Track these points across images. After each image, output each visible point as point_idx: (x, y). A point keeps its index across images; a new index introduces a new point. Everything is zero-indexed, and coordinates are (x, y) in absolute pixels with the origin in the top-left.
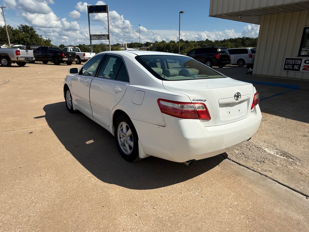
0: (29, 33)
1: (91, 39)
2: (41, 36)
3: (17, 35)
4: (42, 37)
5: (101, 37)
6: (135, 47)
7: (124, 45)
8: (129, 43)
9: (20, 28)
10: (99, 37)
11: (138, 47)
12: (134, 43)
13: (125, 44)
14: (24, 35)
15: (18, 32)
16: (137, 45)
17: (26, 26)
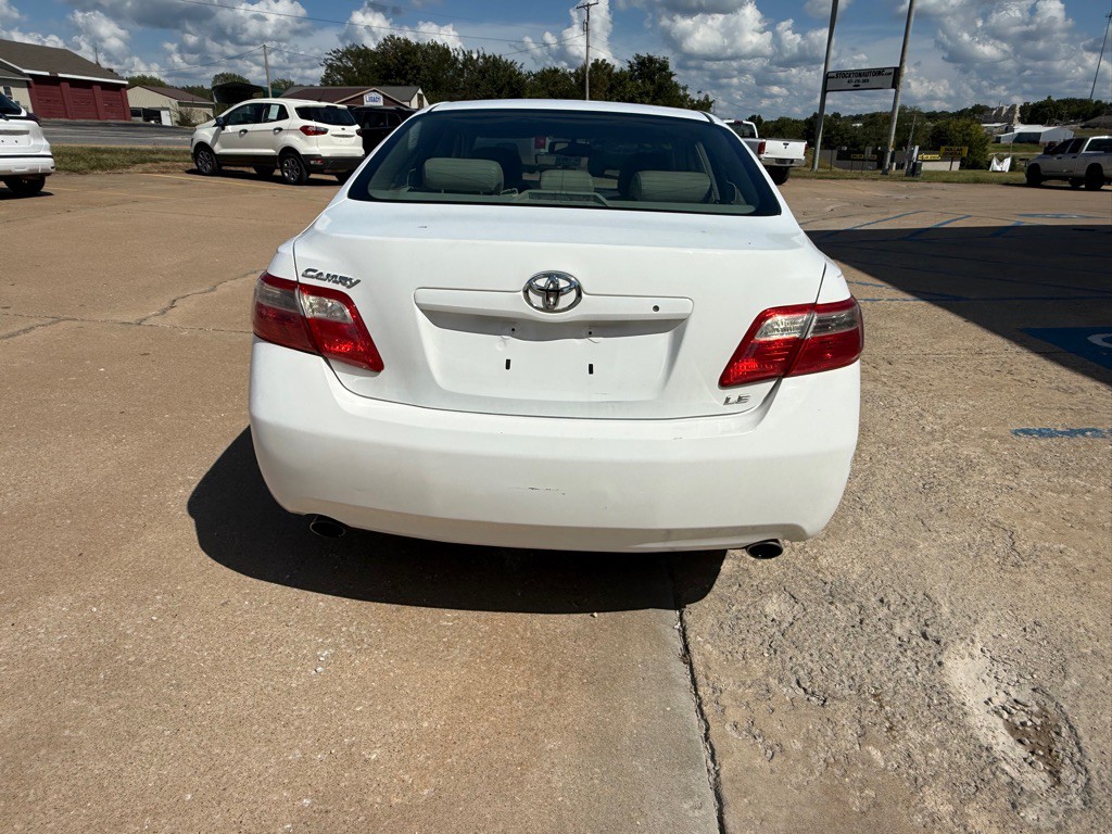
0: (653, 82)
1: (825, 91)
2: (685, 89)
3: (620, 89)
4: (688, 92)
5: (864, 81)
6: (1060, 118)
7: (1004, 112)
8: (1033, 100)
9: (631, 67)
10: (859, 80)
11: (1075, 119)
12: (1058, 101)
13: (1013, 108)
14: (638, 87)
15: (625, 78)
16: (1075, 109)
17: (650, 59)
